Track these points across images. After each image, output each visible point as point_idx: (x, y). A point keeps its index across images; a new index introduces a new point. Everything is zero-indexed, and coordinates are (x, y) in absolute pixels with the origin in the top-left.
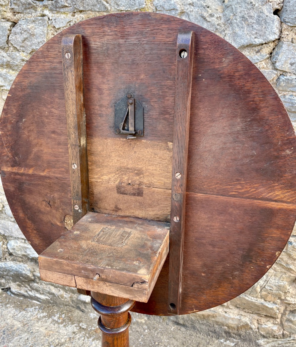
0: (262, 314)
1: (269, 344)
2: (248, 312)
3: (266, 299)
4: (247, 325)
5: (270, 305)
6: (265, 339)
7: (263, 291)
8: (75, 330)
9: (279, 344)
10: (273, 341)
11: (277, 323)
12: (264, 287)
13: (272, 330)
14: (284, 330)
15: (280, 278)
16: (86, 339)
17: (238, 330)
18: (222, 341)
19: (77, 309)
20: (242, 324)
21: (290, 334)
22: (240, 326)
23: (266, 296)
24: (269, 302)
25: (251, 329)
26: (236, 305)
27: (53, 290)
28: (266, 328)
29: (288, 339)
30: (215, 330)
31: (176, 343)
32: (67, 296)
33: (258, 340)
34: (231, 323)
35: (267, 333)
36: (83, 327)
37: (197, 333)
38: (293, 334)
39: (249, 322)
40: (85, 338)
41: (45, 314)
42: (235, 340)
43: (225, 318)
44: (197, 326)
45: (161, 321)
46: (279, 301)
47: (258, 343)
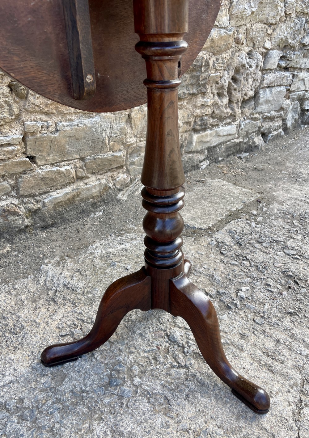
0: (114, 167)
1: (125, 195)
2: (103, 174)
3: (115, 149)
4: (106, 186)
5: (118, 154)
6: (122, 192)
7: (110, 141)
9: (131, 191)
10: (126, 191)
11: (124, 170)
12: (111, 136)
13: (124, 179)
14: (130, 175)
15: (120, 120)
17: (101, 196)
18: (92, 216)
20: (102, 188)
21: (135, 177)
22: (101, 190)
23: (113, 145)
24: (116, 151)
25: (110, 188)
26: (92, 171)
28: (120, 179)
29: (135, 182)
30: (83, 210)
31: (58, 244)
33: (117, 196)
34: (95, 192)
35: (121, 185)
37: (68, 224)
38: (136, 175)
39: (106, 182)
42: (101, 208)
43: (88, 189)
44: (66, 216)
45: (28, 236)
46: (122, 146)
47: (118, 199)
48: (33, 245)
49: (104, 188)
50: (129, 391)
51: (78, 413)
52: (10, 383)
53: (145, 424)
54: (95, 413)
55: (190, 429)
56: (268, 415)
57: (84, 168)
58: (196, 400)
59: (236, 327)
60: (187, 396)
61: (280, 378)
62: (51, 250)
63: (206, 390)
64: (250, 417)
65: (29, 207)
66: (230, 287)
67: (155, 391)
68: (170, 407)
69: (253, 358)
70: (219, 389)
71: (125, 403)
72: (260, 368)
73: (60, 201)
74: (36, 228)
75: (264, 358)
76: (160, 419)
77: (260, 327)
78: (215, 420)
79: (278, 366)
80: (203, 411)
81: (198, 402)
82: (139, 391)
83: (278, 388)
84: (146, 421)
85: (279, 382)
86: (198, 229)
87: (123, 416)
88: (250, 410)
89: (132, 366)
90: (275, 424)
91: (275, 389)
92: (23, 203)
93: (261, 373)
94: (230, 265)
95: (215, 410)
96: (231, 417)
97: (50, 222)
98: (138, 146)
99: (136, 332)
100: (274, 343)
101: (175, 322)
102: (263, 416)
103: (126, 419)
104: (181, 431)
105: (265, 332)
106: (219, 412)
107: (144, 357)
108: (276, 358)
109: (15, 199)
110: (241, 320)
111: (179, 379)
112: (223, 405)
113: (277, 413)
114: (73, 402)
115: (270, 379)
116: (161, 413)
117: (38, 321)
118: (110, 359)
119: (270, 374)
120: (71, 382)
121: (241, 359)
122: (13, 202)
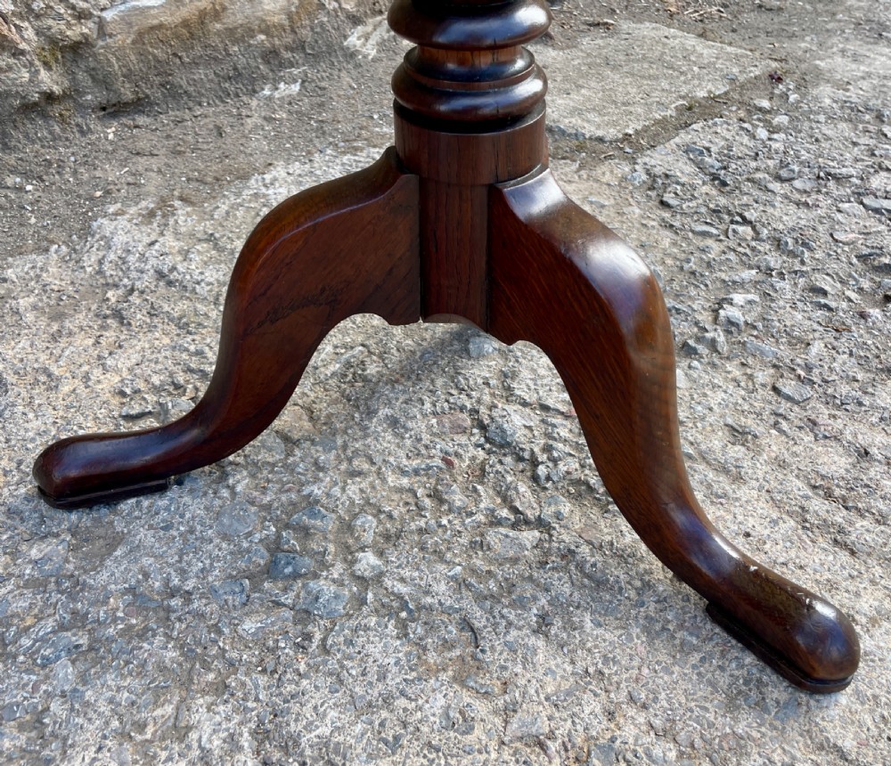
1: (371, 41)
6: (360, 29)
10: (375, 27)
17: (293, 31)
18: (267, 92)
22: (293, 9)
25: (321, 6)
30: (235, 69)
31: (155, 163)
33: (346, 37)
37: (190, 109)
42: (295, 71)
44: (181, 79)
45: (57, 129)
47: (348, 49)
48: (72, 159)
49: (301, 3)
50: (337, 597)
51: (143, 664)
53: (384, 714)
54: (207, 667)
55: (551, 736)
56: (844, 698)
58: (576, 633)
59: (715, 408)
60: (544, 620)
61: (878, 571)
62: (130, 179)
63: (611, 602)
64: (778, 703)
65: (49, 28)
66: (693, 292)
67: (429, 600)
68: (480, 656)
69: (777, 504)
70: (658, 602)
71: (318, 636)
72: (804, 537)
73: (155, 22)
74: (81, 108)
75: (818, 505)
76: (439, 696)
77: (796, 408)
78: (644, 707)
79: (868, 531)
80: (601, 673)
81: (583, 643)
82: (370, 596)
83: (876, 603)
84: (387, 701)
85: (877, 584)
86: (590, 139)
87: (305, 682)
88: (774, 677)
89: (355, 516)
90: (875, 731)
91: (866, 607)
92: (29, 12)
93: (810, 550)
94: (690, 234)
95: (645, 671)
96: (706, 698)
97: (127, 93)
99: (376, 412)
100: (850, 460)
101: (509, 389)
102: (825, 700)
103: (316, 691)
104: (518, 745)
105: (815, 423)
106: (661, 681)
107: (400, 490)
108: (860, 505)
110: (731, 387)
111: (515, 561)
112: (674, 657)
113: (877, 690)
114: (130, 628)
115: (846, 573)
116: (443, 676)
117: (56, 371)
118: (281, 491)
119: (844, 556)
120: (136, 560)
121: (737, 504)
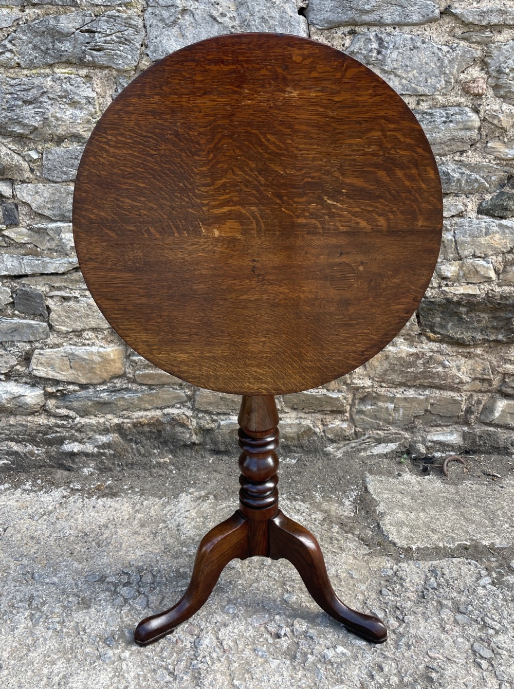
0: (326, 409)
1: (340, 451)
2: (309, 413)
3: (329, 388)
4: (310, 429)
5: (334, 395)
6: (335, 445)
8: (65, 493)
9: (352, 448)
10: (345, 446)
11: (346, 418)
13: (341, 428)
14: (356, 426)
16: (86, 500)
17: (298, 440)
18: (280, 460)
19: (59, 468)
20: (302, 430)
21: (364, 431)
22: (300, 433)
24: (333, 391)
25: (315, 433)
26: (293, 405)
27: (15, 447)
28: (333, 427)
29: (362, 438)
32: (40, 452)
33: (326, 447)
34: (289, 432)
35: (336, 436)
36: (76, 488)
38: (367, 429)
39: (311, 426)
40: (84, 500)
41: (6, 485)
42: (296, 455)
45: (194, 454)
46: (344, 387)
47: (326, 451)
48: (193, 466)
49: (304, 431)
50: (109, 658)
51: (62, 643)
52: (52, 584)
54: (71, 653)
57: (282, 400)
59: (271, 682)
62: (206, 481)
65: (201, 423)
67: (126, 675)
71: (96, 664)
82: (116, 664)
86: (390, 541)
87: (83, 672)
92: (196, 417)
98: (375, 392)
101: (219, 630)
109: (189, 411)
111: (157, 682)
114: (69, 632)
120: (85, 616)
122: (186, 413)
